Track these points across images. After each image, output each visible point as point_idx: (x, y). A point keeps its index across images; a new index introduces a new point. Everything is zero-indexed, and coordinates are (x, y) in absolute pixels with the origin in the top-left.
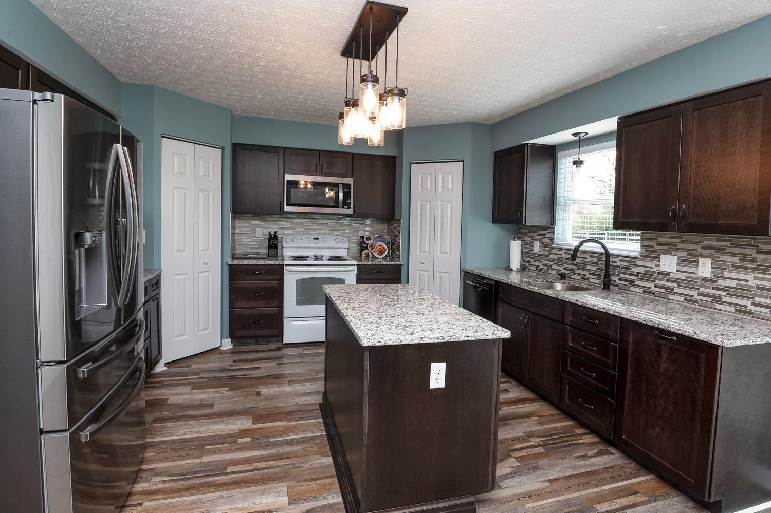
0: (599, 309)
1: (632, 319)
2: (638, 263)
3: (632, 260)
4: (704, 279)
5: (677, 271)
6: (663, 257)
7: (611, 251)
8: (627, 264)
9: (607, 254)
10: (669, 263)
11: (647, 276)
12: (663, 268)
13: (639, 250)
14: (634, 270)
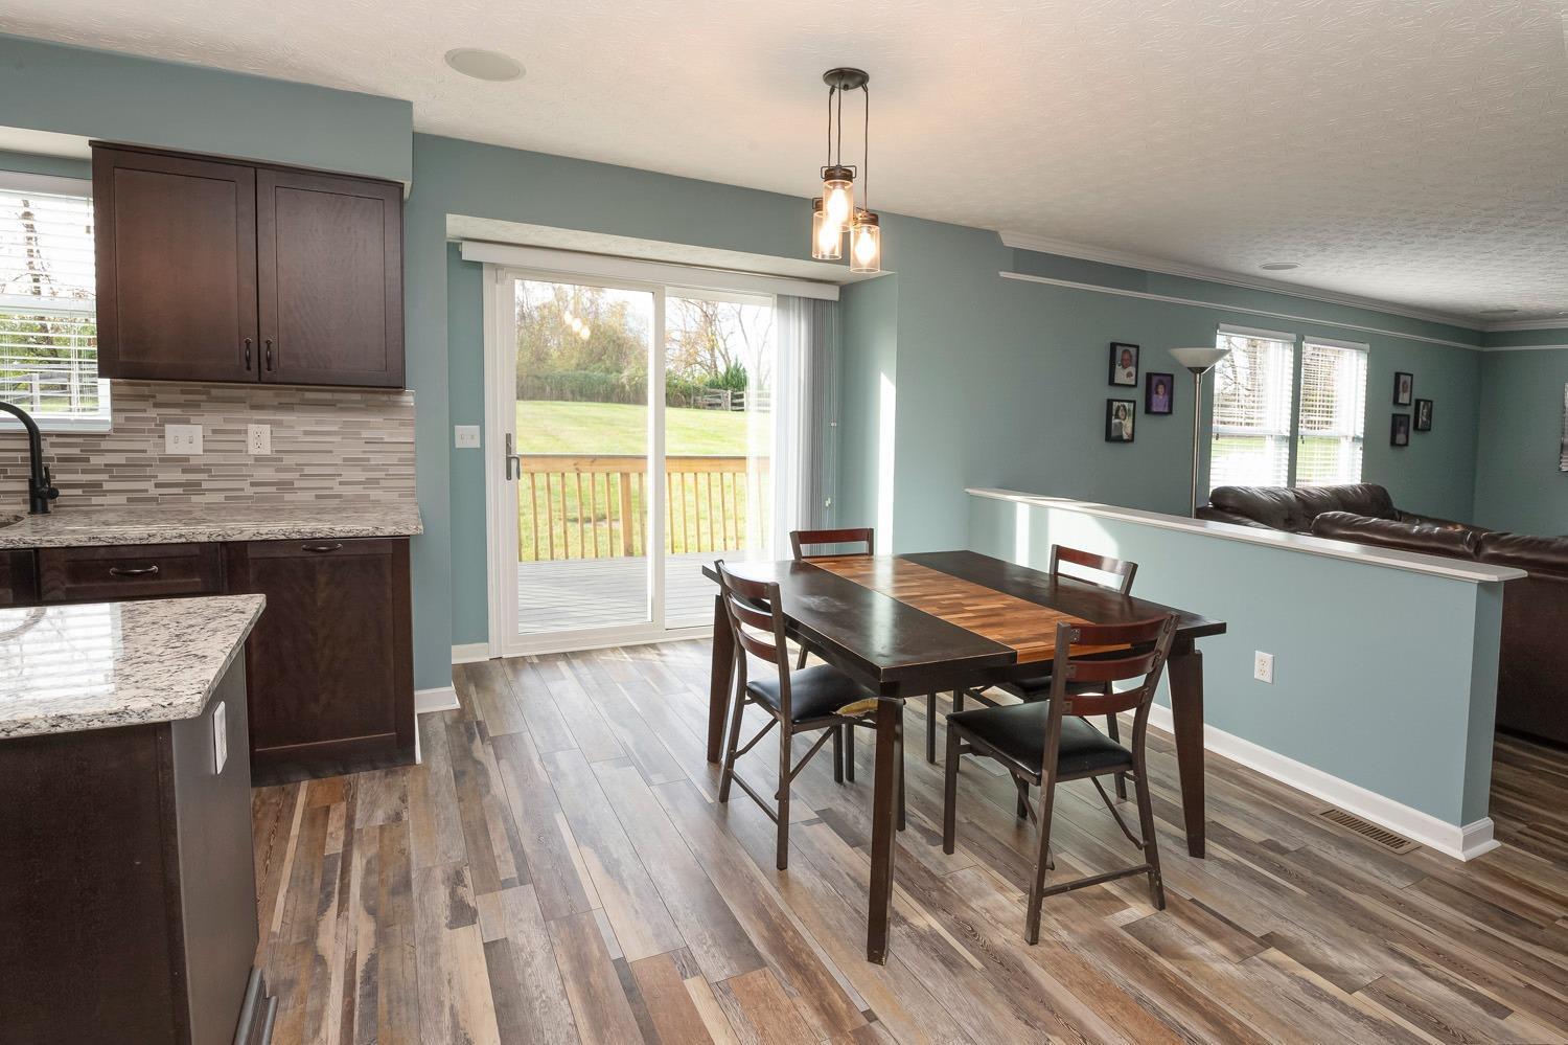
0: (165, 541)
1: (254, 538)
2: (104, 445)
3: (90, 440)
4: (259, 459)
5: (204, 451)
6: (171, 430)
7: (41, 428)
8: (76, 451)
9: (33, 433)
10: (186, 438)
11: (135, 468)
12: (172, 448)
13: (109, 418)
14: (97, 460)
